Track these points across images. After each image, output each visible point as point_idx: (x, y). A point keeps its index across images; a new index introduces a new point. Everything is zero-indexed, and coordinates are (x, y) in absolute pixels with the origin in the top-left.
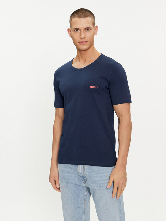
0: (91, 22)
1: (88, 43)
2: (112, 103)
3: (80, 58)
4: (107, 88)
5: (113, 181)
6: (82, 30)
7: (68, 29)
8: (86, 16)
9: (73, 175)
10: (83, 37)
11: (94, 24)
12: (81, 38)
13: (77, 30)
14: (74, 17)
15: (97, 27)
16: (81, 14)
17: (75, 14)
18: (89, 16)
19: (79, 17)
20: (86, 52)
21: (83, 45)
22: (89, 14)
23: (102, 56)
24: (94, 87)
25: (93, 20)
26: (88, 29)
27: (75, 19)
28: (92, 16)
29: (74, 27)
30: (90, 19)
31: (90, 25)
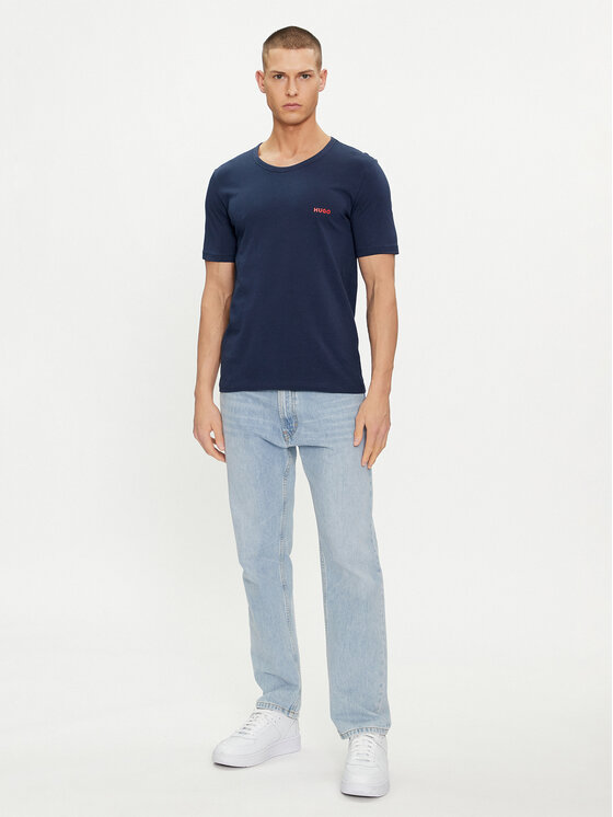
0: (314, 60)
1: (303, 109)
2: (358, 252)
3: (282, 141)
4: (347, 216)
5: (365, 428)
6: (292, 78)
7: (258, 73)
8: (303, 46)
9: (261, 420)
10: (292, 93)
11: (319, 64)
12: (289, 95)
13: (280, 75)
14: (275, 46)
15: (326, 71)
16: (291, 39)
17: (277, 40)
18: (309, 46)
19: (287, 46)
20: (297, 127)
21: (292, 111)
22: (308, 41)
23: (334, 142)
24: (324, 211)
25: (317, 54)
26: (305, 75)
27: (276, 51)
28: (315, 46)
29: (273, 68)
30: (310, 52)
31: (312, 67)
